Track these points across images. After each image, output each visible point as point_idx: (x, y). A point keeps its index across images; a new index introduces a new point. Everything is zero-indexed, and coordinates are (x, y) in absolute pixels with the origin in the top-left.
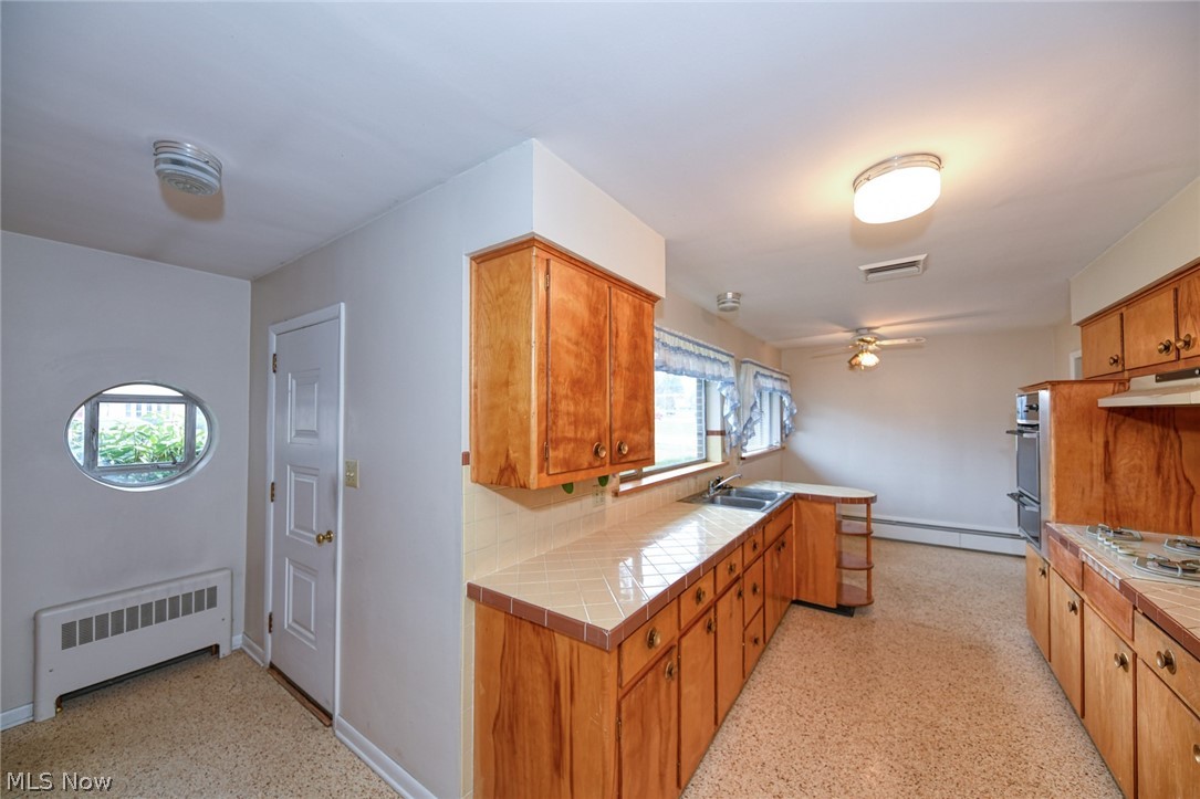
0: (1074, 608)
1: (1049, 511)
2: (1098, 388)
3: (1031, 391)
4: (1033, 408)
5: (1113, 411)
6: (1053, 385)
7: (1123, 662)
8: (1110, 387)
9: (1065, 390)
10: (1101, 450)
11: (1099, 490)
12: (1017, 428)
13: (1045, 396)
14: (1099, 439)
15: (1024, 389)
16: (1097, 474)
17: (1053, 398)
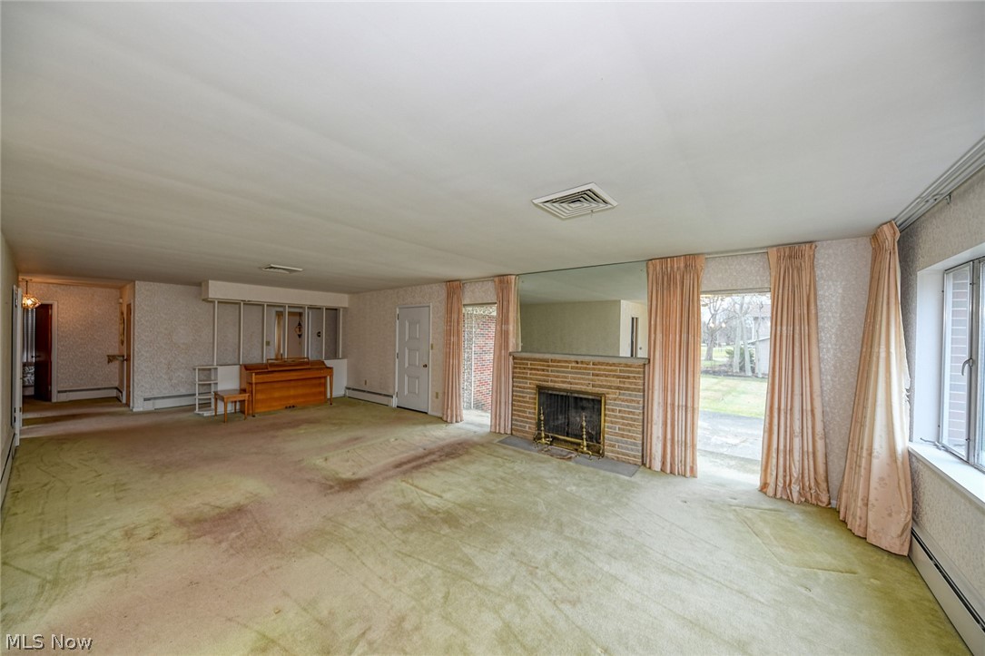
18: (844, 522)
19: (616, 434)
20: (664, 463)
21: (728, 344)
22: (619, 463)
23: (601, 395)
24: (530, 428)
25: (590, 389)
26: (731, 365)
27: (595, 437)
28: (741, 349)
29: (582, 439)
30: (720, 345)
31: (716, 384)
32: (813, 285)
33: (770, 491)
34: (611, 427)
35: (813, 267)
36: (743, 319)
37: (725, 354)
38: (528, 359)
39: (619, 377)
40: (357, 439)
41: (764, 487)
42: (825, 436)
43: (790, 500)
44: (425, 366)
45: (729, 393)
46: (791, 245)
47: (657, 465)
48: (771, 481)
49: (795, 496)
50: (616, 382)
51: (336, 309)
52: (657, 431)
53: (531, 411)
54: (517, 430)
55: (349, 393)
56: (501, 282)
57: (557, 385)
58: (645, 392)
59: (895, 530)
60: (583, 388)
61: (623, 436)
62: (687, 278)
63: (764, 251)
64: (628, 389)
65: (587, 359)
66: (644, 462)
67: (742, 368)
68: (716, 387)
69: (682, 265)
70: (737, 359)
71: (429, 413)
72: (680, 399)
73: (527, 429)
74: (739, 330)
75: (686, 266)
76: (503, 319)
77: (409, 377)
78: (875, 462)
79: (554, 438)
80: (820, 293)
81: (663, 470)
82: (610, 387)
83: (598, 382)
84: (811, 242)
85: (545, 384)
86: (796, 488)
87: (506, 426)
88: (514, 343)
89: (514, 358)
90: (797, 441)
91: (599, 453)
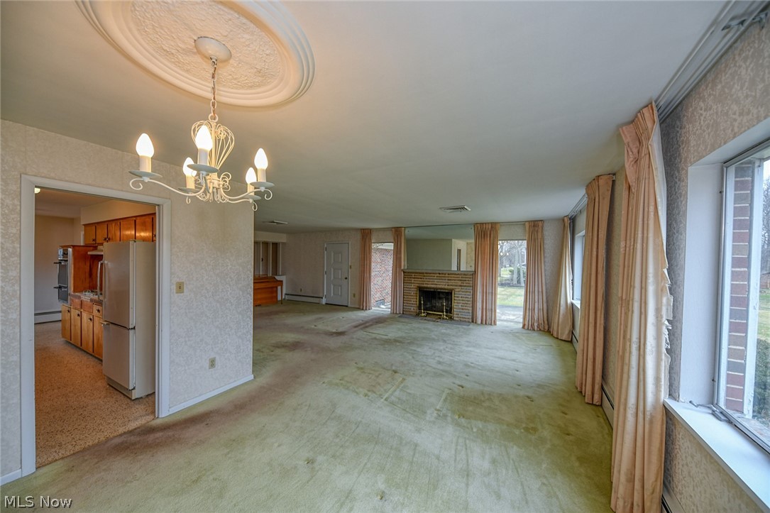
0: (79, 315)
1: (71, 290)
2: (88, 248)
3: (65, 248)
4: (65, 254)
5: (92, 256)
6: (74, 247)
7: (91, 319)
8: (92, 248)
9: (77, 248)
10: (88, 268)
11: (88, 280)
12: (58, 261)
13: (70, 250)
14: (88, 264)
15: (62, 247)
16: (87, 275)
17: (73, 251)
18: (552, 335)
19: (459, 309)
20: (482, 320)
21: (510, 266)
22: (461, 322)
23: (452, 290)
24: (414, 309)
25: (446, 287)
26: (512, 280)
27: (450, 311)
28: (518, 269)
29: (443, 312)
30: (505, 267)
31: (503, 291)
32: (543, 238)
33: (526, 327)
34: (456, 306)
35: (542, 231)
36: (519, 249)
37: (508, 272)
38: (413, 273)
39: (461, 280)
40: (321, 318)
41: (523, 327)
42: (547, 302)
43: (534, 330)
44: (346, 278)
45: (511, 295)
46: (534, 221)
47: (479, 321)
48: (527, 323)
49: (536, 328)
50: (460, 283)
51: (277, 244)
52: (479, 305)
53: (414, 300)
54: (406, 311)
55: (287, 297)
56: (396, 231)
57: (429, 286)
58: (474, 287)
59: (567, 332)
60: (443, 287)
61: (463, 309)
62: (492, 232)
63: (523, 223)
64: (465, 286)
65: (445, 272)
66: (473, 321)
67: (519, 281)
68: (503, 293)
69: (490, 227)
70: (515, 276)
71: (349, 306)
72: (489, 290)
73: (412, 310)
74: (517, 257)
75: (492, 227)
76: (397, 252)
77: (334, 285)
78: (561, 308)
79: (428, 313)
80: (545, 242)
81: (482, 323)
82: (456, 286)
83: (450, 283)
84: (541, 221)
85: (423, 285)
86: (536, 324)
87: (399, 310)
88: (404, 265)
89: (404, 272)
90: (536, 304)
91: (451, 318)
